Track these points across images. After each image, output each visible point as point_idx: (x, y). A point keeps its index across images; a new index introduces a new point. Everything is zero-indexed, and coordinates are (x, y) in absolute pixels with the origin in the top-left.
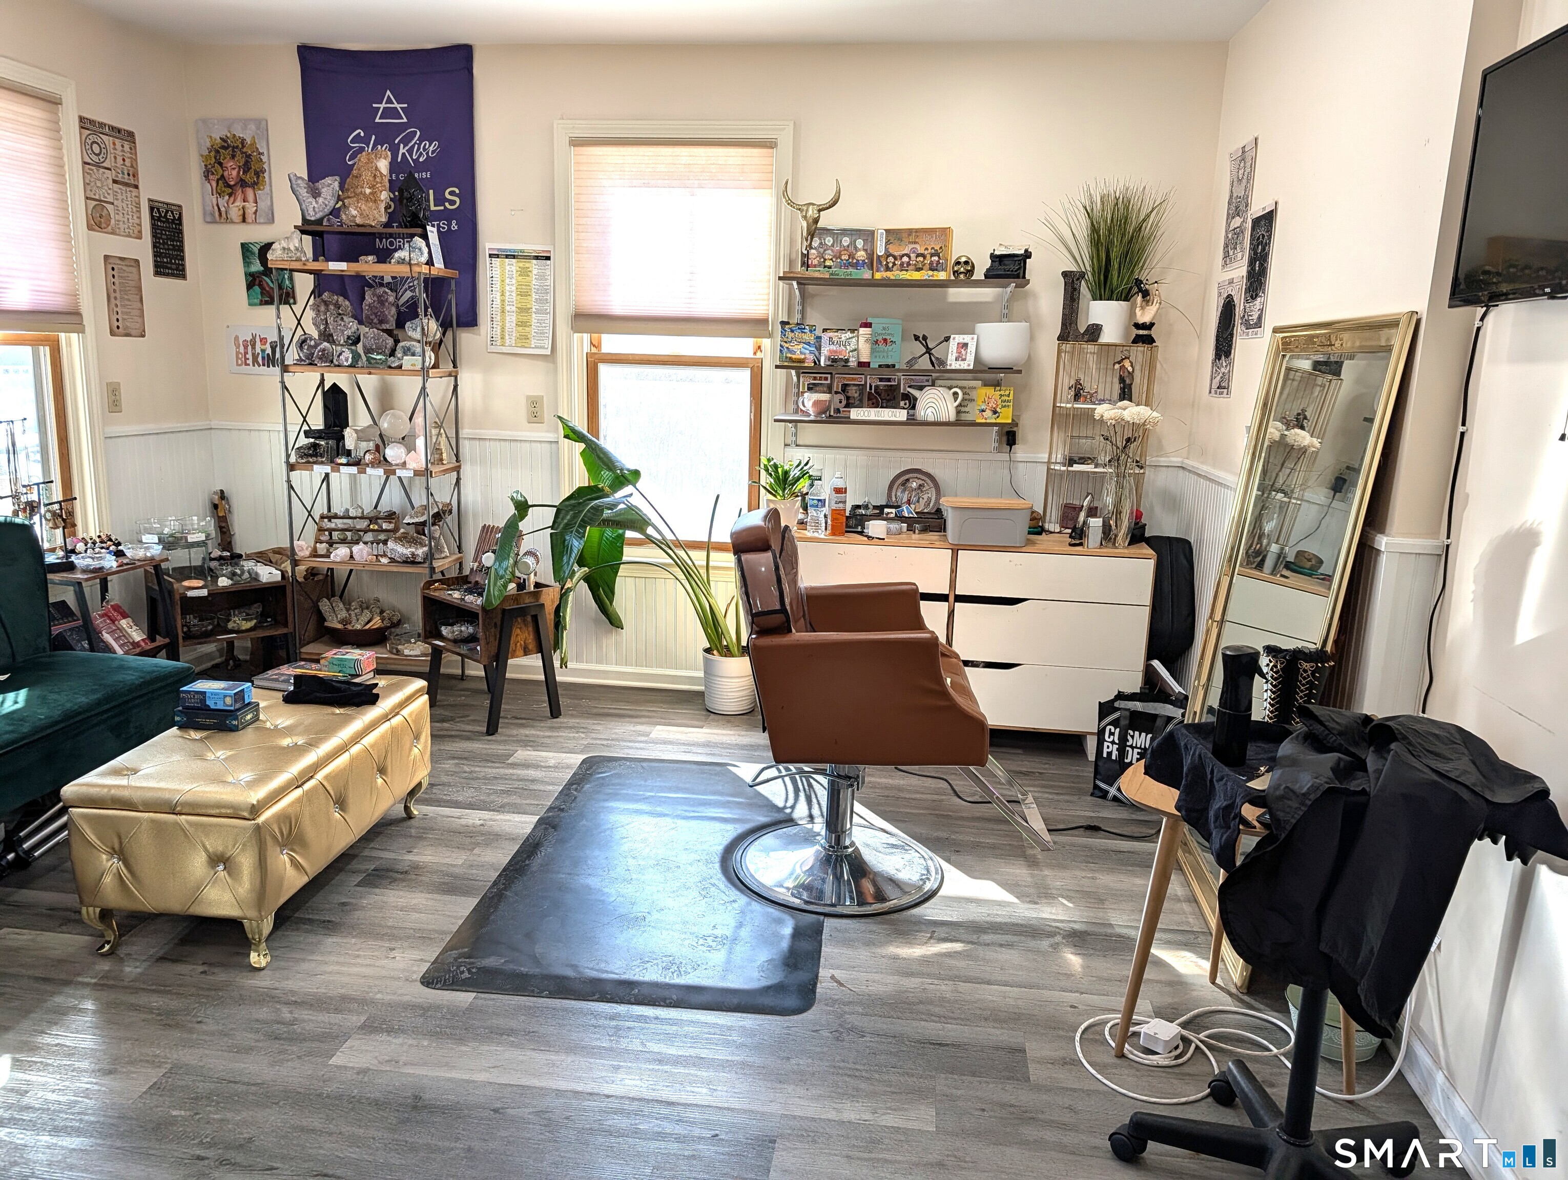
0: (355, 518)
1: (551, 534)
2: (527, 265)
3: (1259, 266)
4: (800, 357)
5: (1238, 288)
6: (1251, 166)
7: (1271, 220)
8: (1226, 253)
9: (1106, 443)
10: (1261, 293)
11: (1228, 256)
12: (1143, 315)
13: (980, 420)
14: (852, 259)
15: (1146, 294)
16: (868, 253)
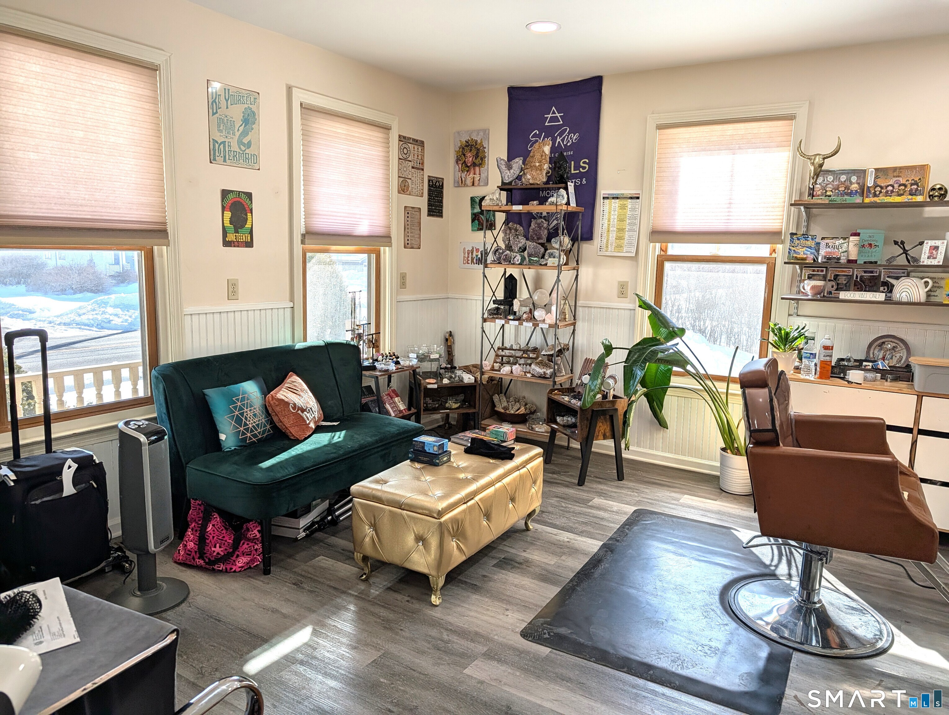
0: (516, 350)
1: (624, 366)
2: (625, 203)
4: (802, 256)
13: (945, 302)
14: (847, 190)
16: (860, 185)
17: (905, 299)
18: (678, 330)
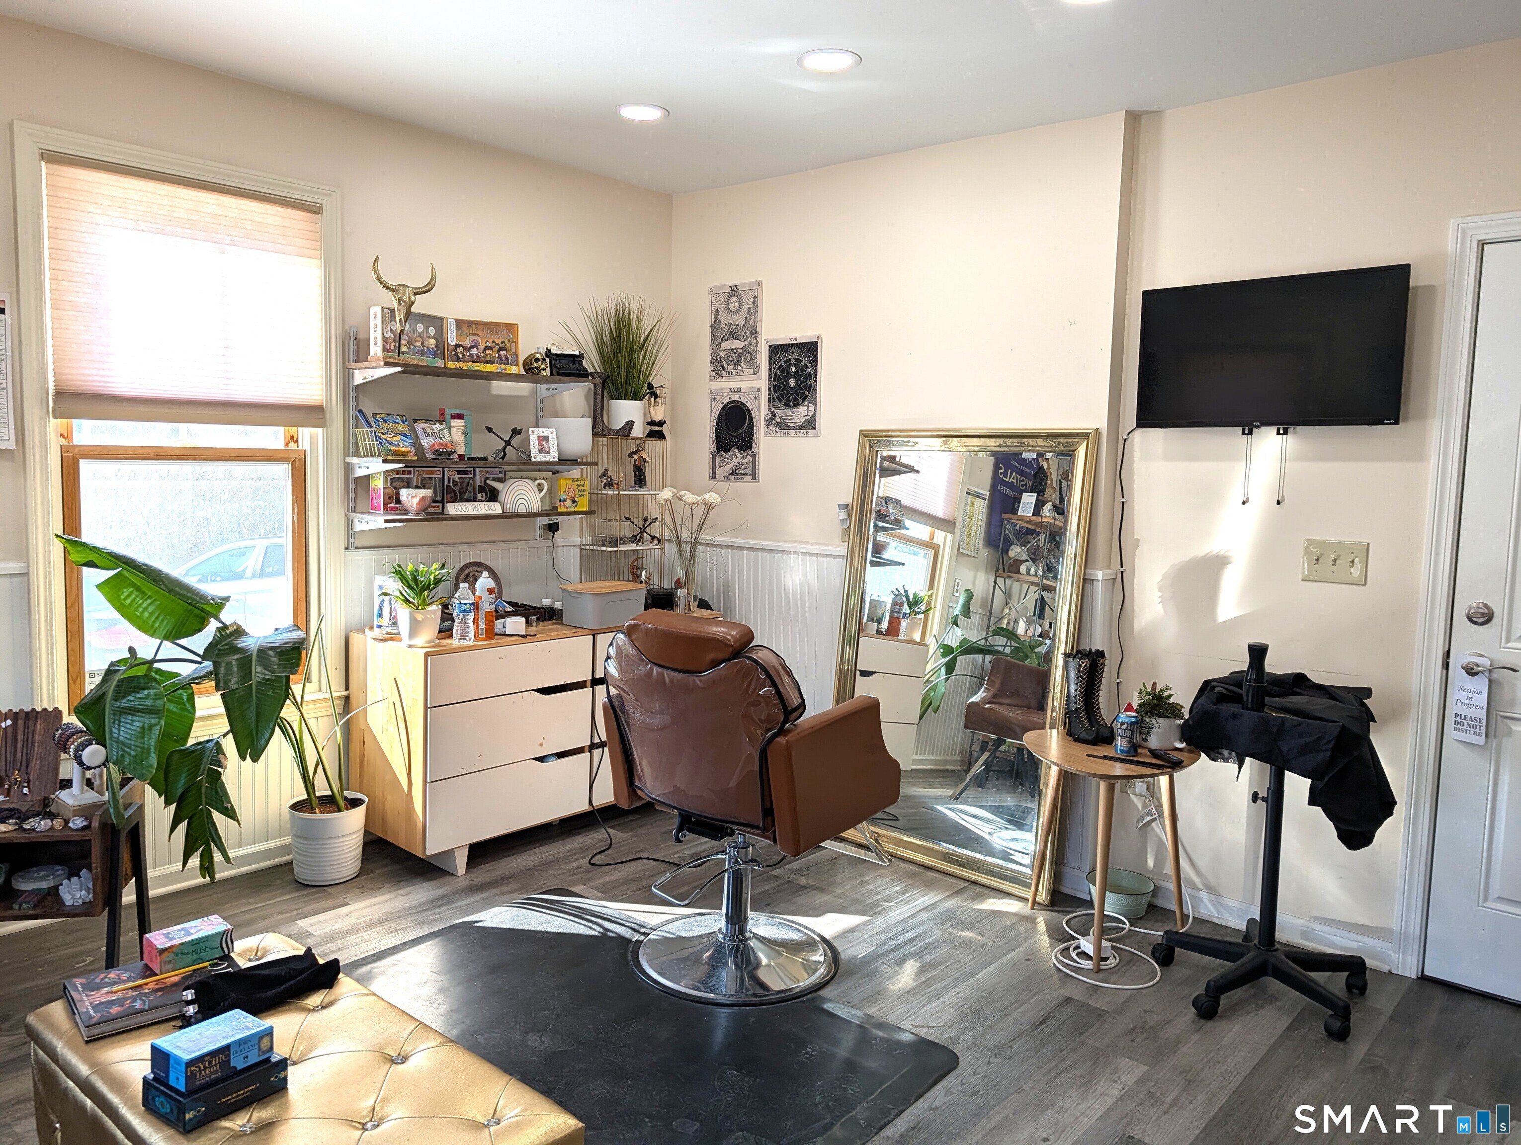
3: (796, 382)
4: (403, 449)
5: (752, 396)
6: (753, 303)
7: (811, 349)
8: (718, 367)
9: (628, 523)
10: (806, 403)
11: (724, 370)
12: (656, 413)
13: (562, 510)
14: (424, 346)
15: (656, 397)
16: (437, 341)
17: (522, 510)
18: (217, 603)
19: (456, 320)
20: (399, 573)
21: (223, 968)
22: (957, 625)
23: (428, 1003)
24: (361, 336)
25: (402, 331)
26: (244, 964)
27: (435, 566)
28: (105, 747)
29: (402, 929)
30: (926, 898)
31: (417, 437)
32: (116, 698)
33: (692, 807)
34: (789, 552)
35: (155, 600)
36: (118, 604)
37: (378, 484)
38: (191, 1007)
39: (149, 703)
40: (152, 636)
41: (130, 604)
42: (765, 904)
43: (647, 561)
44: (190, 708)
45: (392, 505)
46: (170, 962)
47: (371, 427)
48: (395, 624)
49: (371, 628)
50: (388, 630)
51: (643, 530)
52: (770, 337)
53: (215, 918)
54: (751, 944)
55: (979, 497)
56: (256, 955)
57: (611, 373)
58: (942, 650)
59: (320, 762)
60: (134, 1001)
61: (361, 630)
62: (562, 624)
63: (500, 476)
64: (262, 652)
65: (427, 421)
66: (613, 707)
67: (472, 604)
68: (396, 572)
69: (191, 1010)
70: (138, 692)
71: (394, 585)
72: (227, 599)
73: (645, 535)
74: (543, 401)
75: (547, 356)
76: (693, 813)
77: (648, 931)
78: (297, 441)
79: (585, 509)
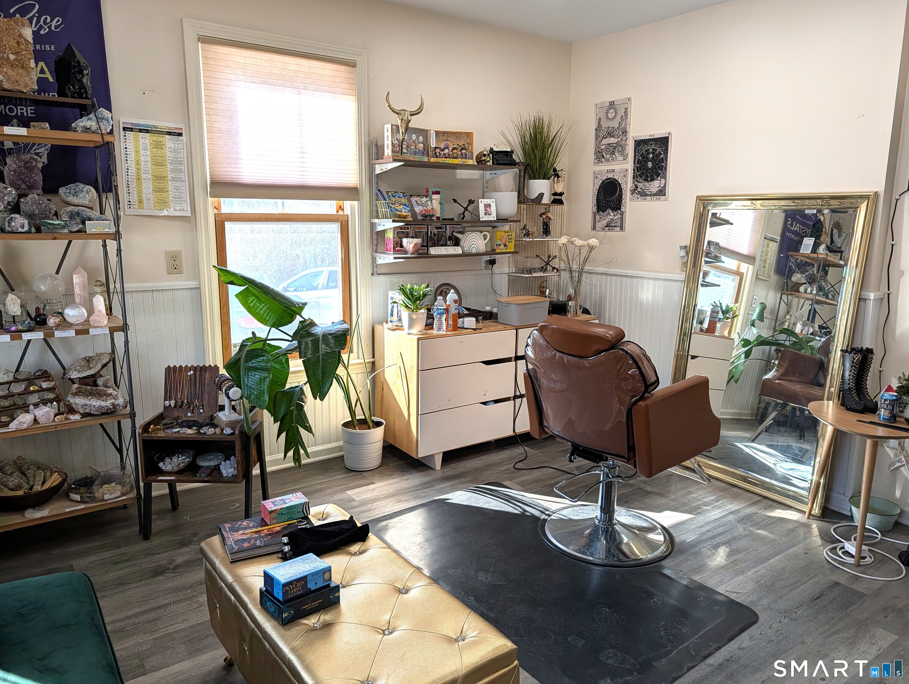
2: (161, 139)
3: (653, 165)
4: (404, 214)
5: (622, 175)
6: (625, 112)
7: (664, 142)
8: (599, 156)
9: (538, 259)
10: (659, 178)
11: (603, 158)
12: (558, 188)
13: (498, 251)
14: (416, 149)
15: (558, 177)
16: (424, 145)
17: (474, 251)
18: (300, 307)
19: (435, 131)
20: (403, 290)
21: (304, 525)
22: (754, 326)
23: (420, 547)
24: (379, 143)
25: (403, 139)
26: (316, 523)
27: (423, 286)
28: (241, 389)
29: (404, 500)
30: (732, 506)
31: (412, 206)
32: (246, 361)
33: (582, 442)
34: (644, 278)
35: (266, 304)
36: (247, 306)
37: (390, 235)
38: (286, 547)
39: (263, 364)
40: (265, 325)
41: (253, 306)
42: (625, 502)
43: (549, 283)
44: (286, 367)
45: (398, 248)
46: (275, 518)
47: (386, 200)
48: (400, 320)
49: (387, 322)
50: (396, 324)
51: (547, 263)
52: (635, 135)
53: (299, 494)
54: (617, 528)
55: (773, 241)
56: (322, 517)
57: (530, 162)
58: (743, 343)
59: (358, 400)
60: (256, 540)
61: (381, 323)
62: (497, 322)
63: (461, 230)
64: (325, 336)
65: (418, 196)
66: (530, 376)
67: (444, 309)
68: (401, 289)
69: (287, 549)
70: (257, 358)
71: (399, 297)
72: (305, 304)
73: (548, 266)
74: (487, 181)
75: (491, 153)
76: (581, 445)
77: (551, 514)
78: (343, 210)
79: (512, 250)
